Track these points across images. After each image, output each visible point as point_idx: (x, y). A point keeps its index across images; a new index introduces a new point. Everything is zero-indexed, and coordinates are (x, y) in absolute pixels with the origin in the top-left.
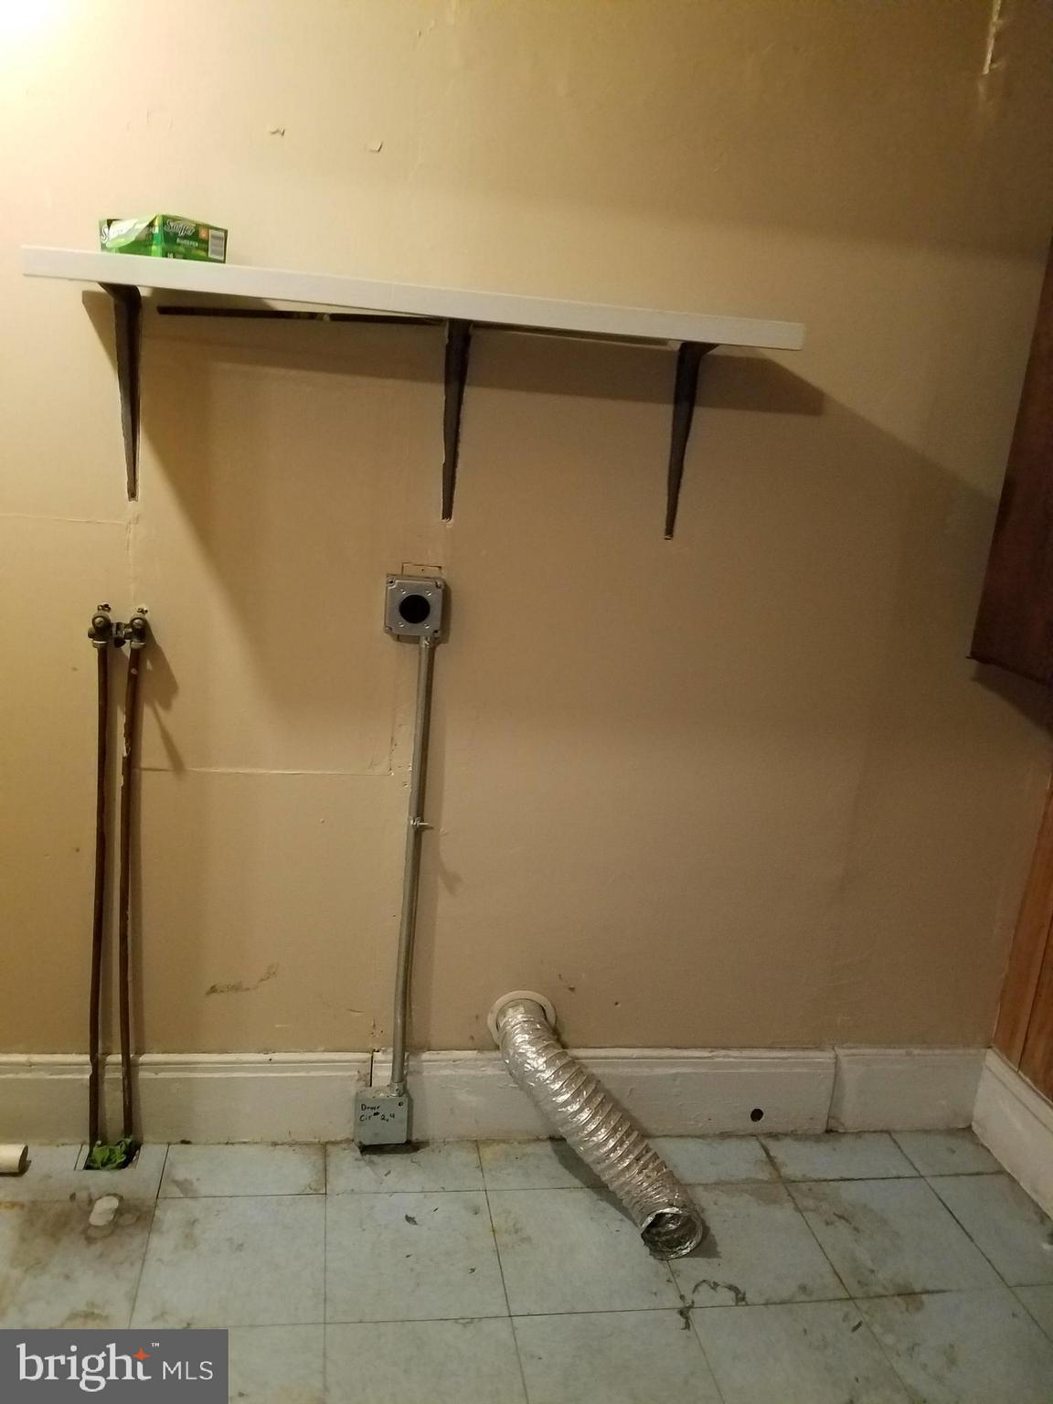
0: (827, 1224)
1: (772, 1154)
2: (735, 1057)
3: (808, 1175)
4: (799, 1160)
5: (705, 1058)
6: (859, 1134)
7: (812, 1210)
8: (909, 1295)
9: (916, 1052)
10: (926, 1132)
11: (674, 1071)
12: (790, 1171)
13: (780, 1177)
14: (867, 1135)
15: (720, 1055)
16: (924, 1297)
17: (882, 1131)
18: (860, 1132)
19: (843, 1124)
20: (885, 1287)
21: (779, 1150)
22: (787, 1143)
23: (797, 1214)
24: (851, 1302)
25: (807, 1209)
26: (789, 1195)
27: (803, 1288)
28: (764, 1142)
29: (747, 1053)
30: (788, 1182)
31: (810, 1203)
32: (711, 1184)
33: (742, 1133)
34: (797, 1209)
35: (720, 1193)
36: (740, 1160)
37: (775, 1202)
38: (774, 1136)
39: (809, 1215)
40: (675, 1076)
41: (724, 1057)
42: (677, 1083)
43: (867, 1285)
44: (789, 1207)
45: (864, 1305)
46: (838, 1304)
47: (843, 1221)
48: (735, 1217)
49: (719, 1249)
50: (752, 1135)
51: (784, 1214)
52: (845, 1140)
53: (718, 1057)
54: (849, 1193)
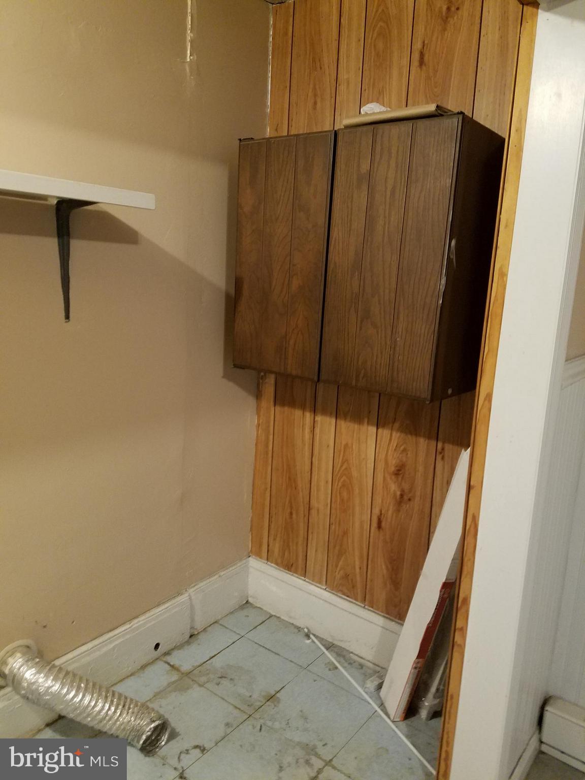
0: (218, 684)
1: (172, 664)
2: (144, 620)
3: (195, 665)
4: (186, 659)
5: (128, 629)
6: (205, 630)
7: (208, 682)
8: (271, 698)
9: (222, 573)
10: (232, 613)
11: (112, 646)
12: (186, 667)
13: (182, 674)
14: (209, 629)
15: (135, 623)
16: (278, 695)
17: (213, 623)
18: (204, 629)
19: (196, 629)
20: (259, 701)
21: (174, 659)
22: (175, 653)
23: (202, 688)
24: (251, 718)
25: (205, 683)
26: (193, 680)
27: (227, 725)
28: (164, 659)
29: (148, 615)
30: (188, 674)
31: (203, 679)
32: (153, 698)
33: (151, 661)
34: (201, 686)
35: (160, 700)
36: (159, 676)
37: (188, 689)
38: (167, 653)
39: (208, 685)
40: (114, 648)
41: (137, 623)
42: (115, 651)
43: (252, 705)
44: (195, 686)
45: (257, 715)
46: (247, 722)
47: (223, 679)
48: (174, 708)
49: (177, 730)
50: (157, 659)
51: (196, 692)
52: (200, 637)
53: (134, 624)
54: (218, 662)
